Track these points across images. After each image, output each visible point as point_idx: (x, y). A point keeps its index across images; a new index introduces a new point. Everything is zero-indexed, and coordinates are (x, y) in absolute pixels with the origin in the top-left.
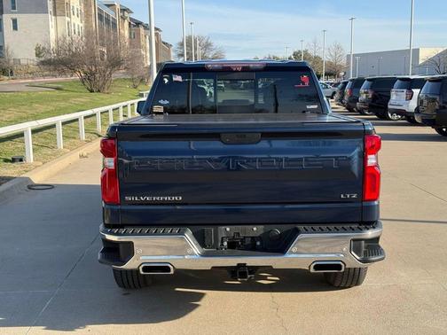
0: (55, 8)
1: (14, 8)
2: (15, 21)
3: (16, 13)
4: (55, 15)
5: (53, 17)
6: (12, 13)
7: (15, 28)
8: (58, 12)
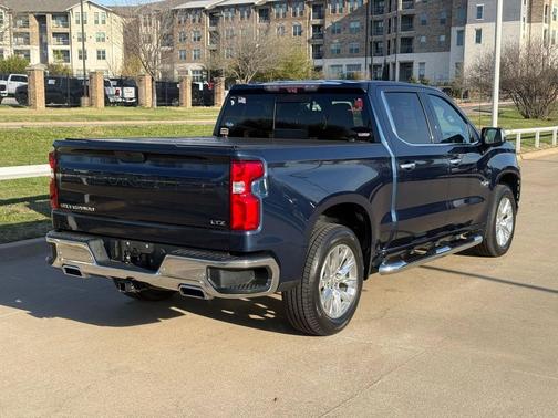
0: (530, 13)
1: (479, 16)
2: (479, 32)
3: (481, 22)
4: (530, 21)
5: (527, 25)
6: (478, 22)
7: (478, 40)
8: (534, 17)
